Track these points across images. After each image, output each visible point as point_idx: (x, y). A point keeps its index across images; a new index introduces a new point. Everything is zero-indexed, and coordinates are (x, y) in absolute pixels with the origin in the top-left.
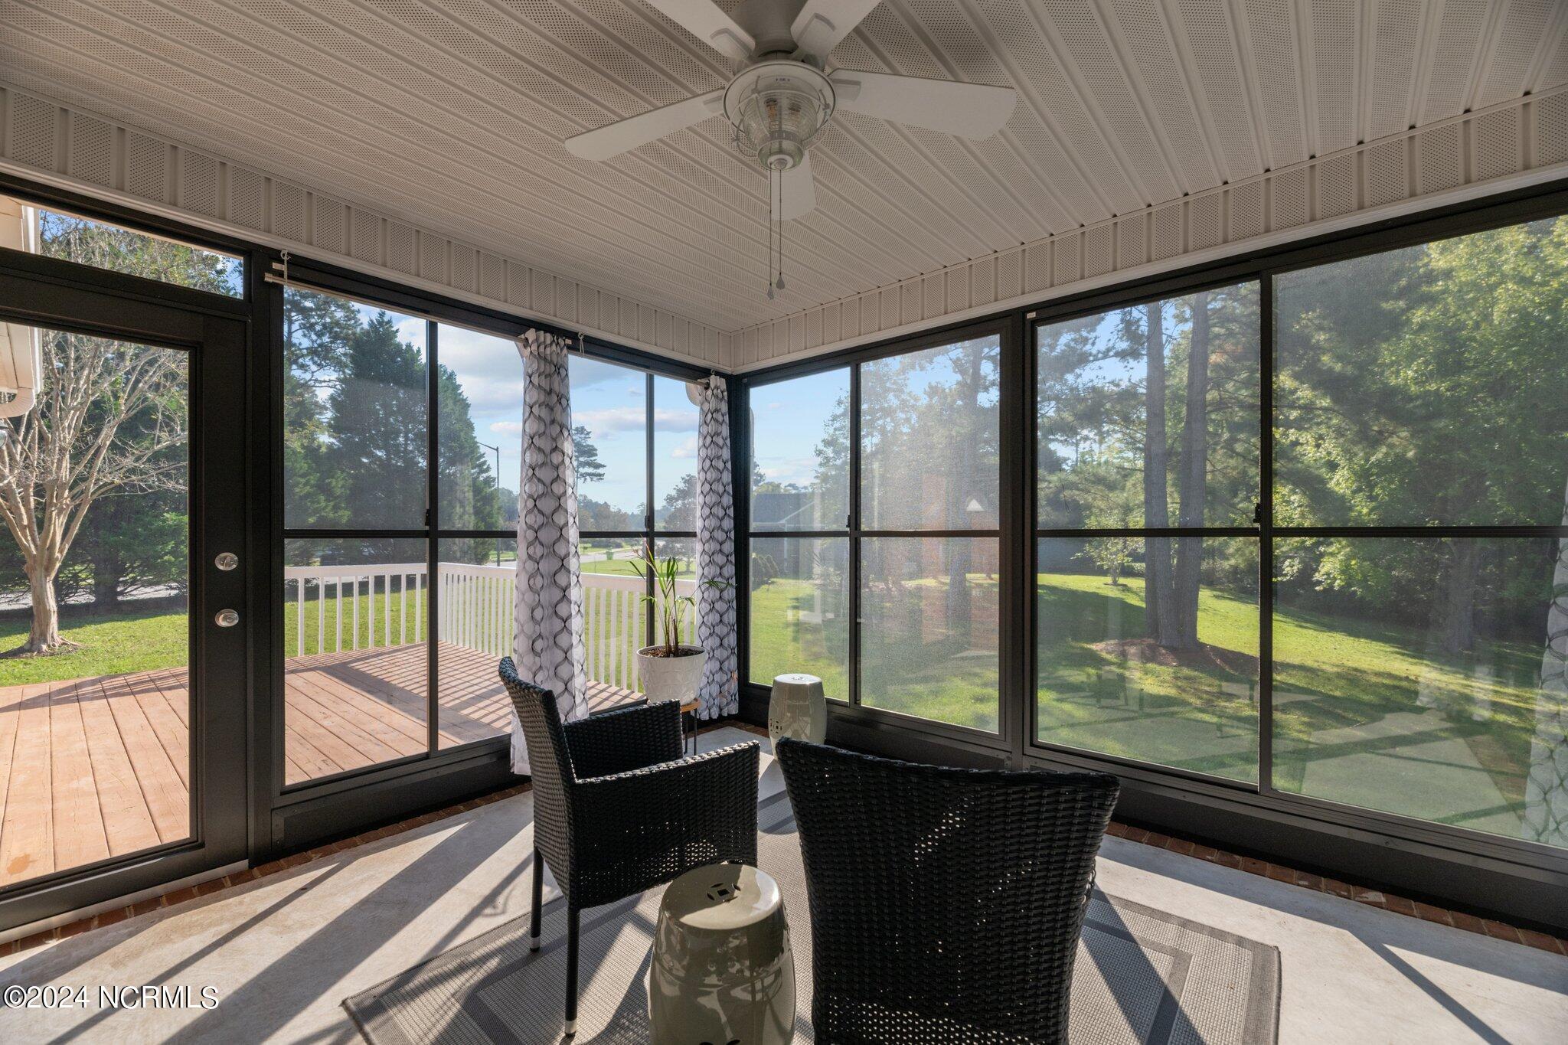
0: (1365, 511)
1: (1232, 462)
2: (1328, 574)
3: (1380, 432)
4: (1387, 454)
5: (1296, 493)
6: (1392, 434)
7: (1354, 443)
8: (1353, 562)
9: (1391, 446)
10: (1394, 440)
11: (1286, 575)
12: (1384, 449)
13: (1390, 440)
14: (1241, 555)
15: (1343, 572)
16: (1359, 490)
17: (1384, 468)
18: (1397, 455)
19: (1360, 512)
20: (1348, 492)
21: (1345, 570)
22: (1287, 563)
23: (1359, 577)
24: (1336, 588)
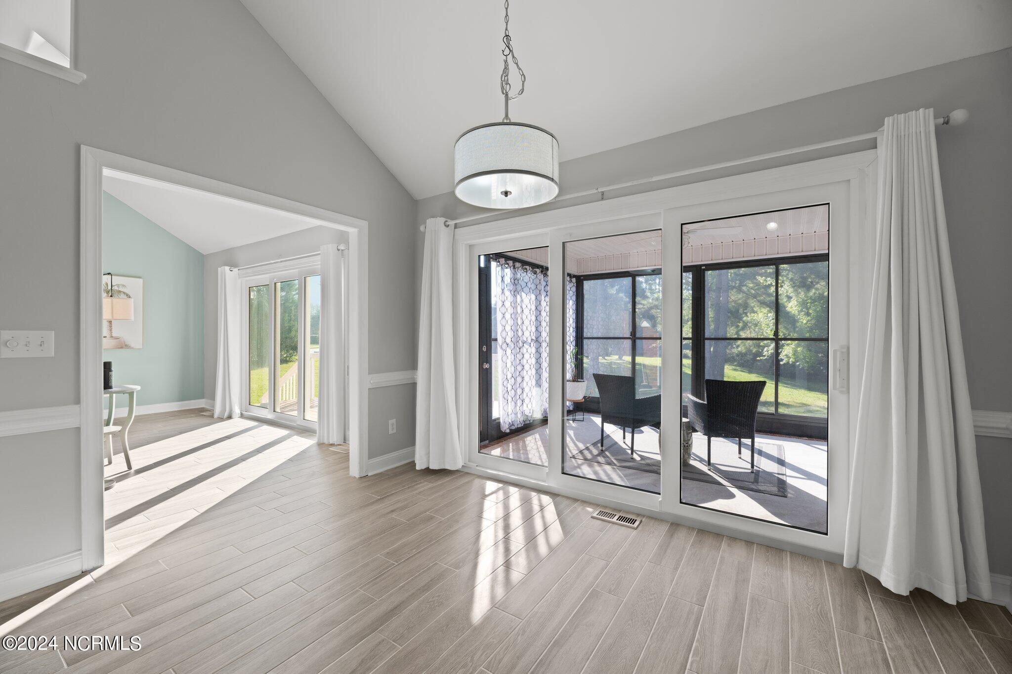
0: (805, 322)
1: (740, 296)
2: (786, 355)
3: (812, 282)
4: (815, 293)
5: (771, 313)
6: (818, 283)
7: (799, 287)
8: (799, 349)
9: (817, 289)
10: (818, 286)
11: (764, 356)
12: (814, 291)
13: (816, 286)
14: (744, 345)
15: (794, 354)
16: (802, 311)
17: (814, 301)
18: (819, 293)
19: (802, 322)
20: (797, 312)
21: (795, 353)
22: (765, 349)
23: (802, 357)
24: (790, 363)
